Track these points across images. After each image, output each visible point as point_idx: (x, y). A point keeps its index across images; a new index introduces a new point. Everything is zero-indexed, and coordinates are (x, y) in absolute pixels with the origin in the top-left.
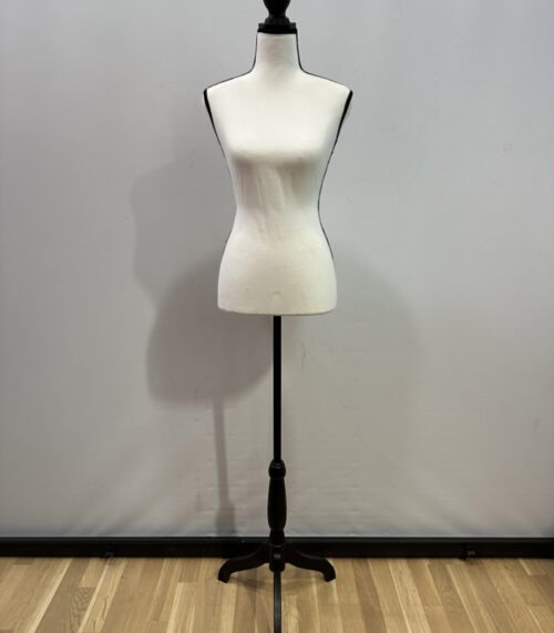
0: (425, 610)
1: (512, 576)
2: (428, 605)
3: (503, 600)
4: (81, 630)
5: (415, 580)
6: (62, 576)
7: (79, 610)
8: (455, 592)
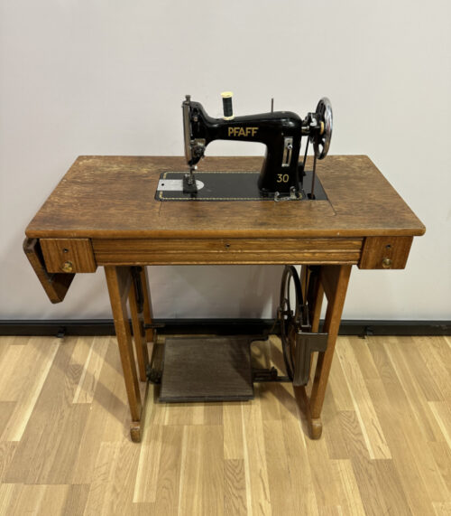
0: (367, 383)
1: (439, 353)
2: (368, 378)
3: (432, 374)
4: (75, 401)
6: (54, 354)
7: (71, 384)
8: (391, 367)
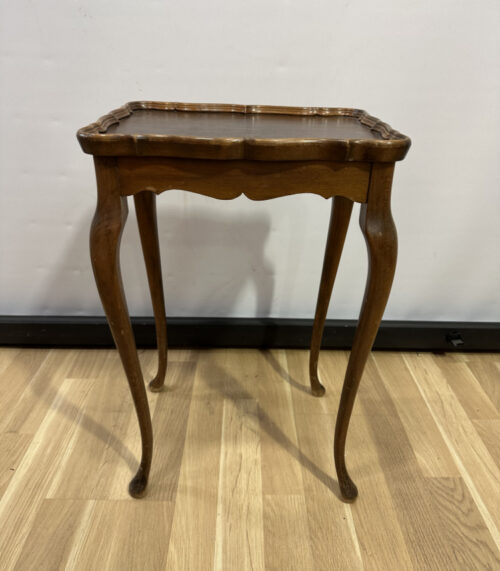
5: (448, 382)
